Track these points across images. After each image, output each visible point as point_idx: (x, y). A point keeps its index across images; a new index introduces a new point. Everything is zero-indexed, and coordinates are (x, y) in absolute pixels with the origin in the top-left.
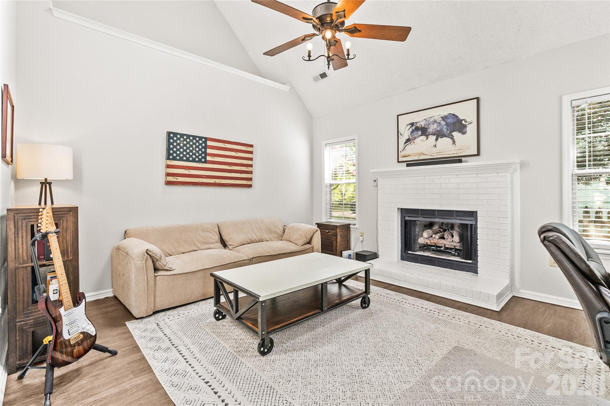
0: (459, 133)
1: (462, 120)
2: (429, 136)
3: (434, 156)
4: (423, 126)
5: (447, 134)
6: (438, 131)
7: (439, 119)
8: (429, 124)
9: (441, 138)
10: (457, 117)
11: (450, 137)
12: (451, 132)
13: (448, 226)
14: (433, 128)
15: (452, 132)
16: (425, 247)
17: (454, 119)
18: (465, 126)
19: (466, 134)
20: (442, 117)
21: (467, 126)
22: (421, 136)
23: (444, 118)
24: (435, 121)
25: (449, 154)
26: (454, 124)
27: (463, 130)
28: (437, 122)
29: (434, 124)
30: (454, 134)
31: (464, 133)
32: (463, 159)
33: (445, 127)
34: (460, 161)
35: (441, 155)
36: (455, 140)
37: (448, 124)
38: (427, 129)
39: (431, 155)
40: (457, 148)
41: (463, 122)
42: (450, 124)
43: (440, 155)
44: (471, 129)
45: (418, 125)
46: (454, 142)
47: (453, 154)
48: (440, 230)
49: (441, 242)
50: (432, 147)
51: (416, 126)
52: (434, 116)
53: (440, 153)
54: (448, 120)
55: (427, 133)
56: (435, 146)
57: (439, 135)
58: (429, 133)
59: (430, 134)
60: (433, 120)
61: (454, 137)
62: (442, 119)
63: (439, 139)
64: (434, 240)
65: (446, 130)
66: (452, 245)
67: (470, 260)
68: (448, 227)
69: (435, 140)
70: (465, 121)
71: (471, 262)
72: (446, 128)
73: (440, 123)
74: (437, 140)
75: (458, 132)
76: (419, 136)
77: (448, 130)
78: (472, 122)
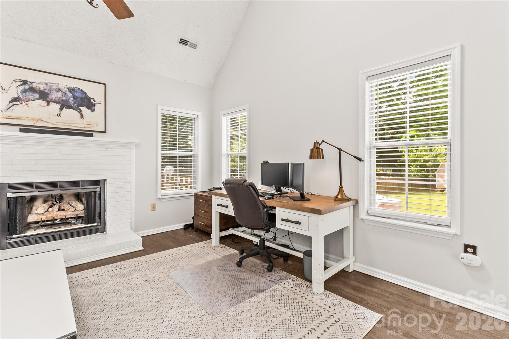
0: (88, 110)
1: (91, 98)
2: (51, 103)
3: (57, 125)
4: (41, 89)
5: (74, 106)
6: (62, 100)
7: (65, 90)
8: (51, 90)
9: (67, 108)
10: (86, 94)
11: (77, 110)
12: (79, 106)
13: (56, 197)
14: (54, 95)
15: (81, 107)
16: (41, 224)
17: (82, 94)
18: (94, 105)
19: (95, 112)
20: (68, 88)
21: (96, 105)
22: (38, 99)
23: (71, 90)
24: (59, 90)
25: (76, 127)
26: (82, 99)
27: (92, 107)
28: (61, 91)
29: (57, 92)
30: (82, 108)
31: (93, 111)
32: (94, 133)
33: (72, 99)
34: (91, 135)
35: (67, 126)
36: (83, 115)
37: (75, 97)
38: (48, 94)
39: (54, 124)
40: (85, 122)
41: (92, 100)
42: (77, 97)
43: (65, 125)
44: (99, 109)
45: (34, 85)
46: (82, 116)
47: (81, 127)
48: (52, 203)
49: (61, 214)
50: (55, 116)
51: (31, 86)
52: (58, 84)
53: (66, 123)
54: (76, 93)
55: (48, 99)
56: (59, 115)
57: (64, 105)
58: (51, 99)
59: (52, 101)
60: (56, 87)
61: (82, 112)
62: (68, 90)
63: (65, 109)
64: (52, 213)
65: (73, 103)
66: (73, 214)
67: (94, 223)
68: (55, 199)
69: (60, 109)
70: (93, 100)
71: (96, 224)
72: (73, 101)
73: (65, 94)
74: (61, 109)
75: (86, 108)
76: (36, 99)
77: (75, 103)
78: (100, 103)
